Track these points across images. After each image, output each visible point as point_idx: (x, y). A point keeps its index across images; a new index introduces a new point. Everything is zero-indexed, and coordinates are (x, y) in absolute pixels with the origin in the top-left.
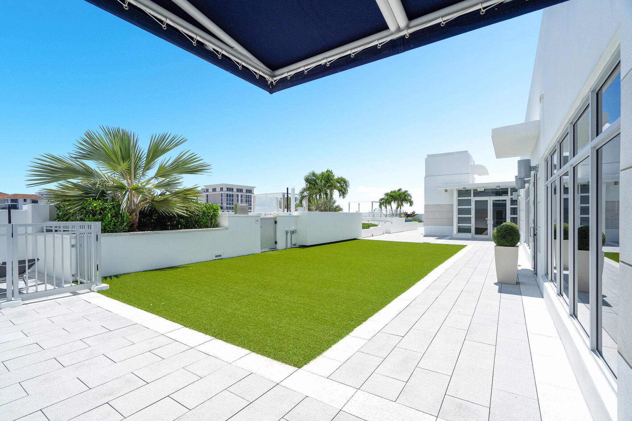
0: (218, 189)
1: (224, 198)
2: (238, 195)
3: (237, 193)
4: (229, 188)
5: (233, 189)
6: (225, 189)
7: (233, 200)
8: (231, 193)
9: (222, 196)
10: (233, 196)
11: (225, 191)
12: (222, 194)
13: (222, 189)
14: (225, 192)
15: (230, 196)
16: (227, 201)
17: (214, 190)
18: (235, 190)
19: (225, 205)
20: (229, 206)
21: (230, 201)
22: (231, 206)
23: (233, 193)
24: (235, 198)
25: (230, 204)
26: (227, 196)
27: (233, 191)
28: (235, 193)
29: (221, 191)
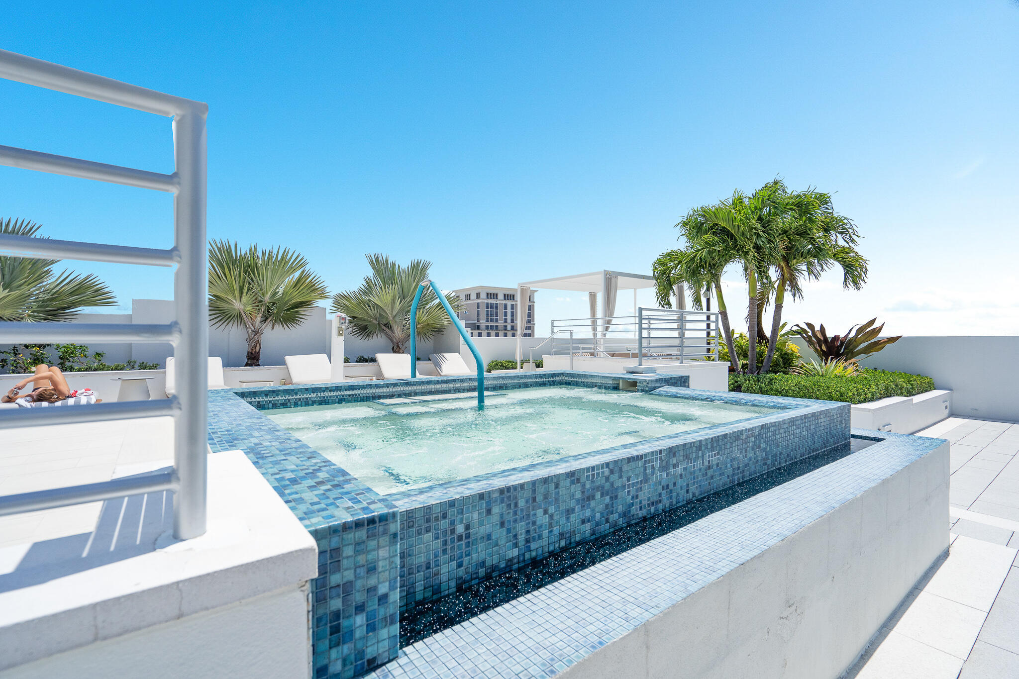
0: (473, 297)
1: (483, 310)
2: (505, 307)
3: (504, 302)
4: (491, 294)
5: (497, 295)
6: (483, 295)
7: (497, 315)
8: (493, 301)
9: (478, 308)
10: (497, 308)
11: (483, 299)
12: (478, 303)
13: (478, 295)
14: (483, 301)
15: (492, 308)
16: (487, 315)
17: (468, 297)
18: (501, 297)
19: (483, 323)
20: (490, 324)
21: (492, 315)
22: (494, 324)
23: (498, 302)
24: (501, 311)
25: (492, 321)
26: (487, 307)
27: (497, 298)
28: (501, 301)
29: (477, 298)
